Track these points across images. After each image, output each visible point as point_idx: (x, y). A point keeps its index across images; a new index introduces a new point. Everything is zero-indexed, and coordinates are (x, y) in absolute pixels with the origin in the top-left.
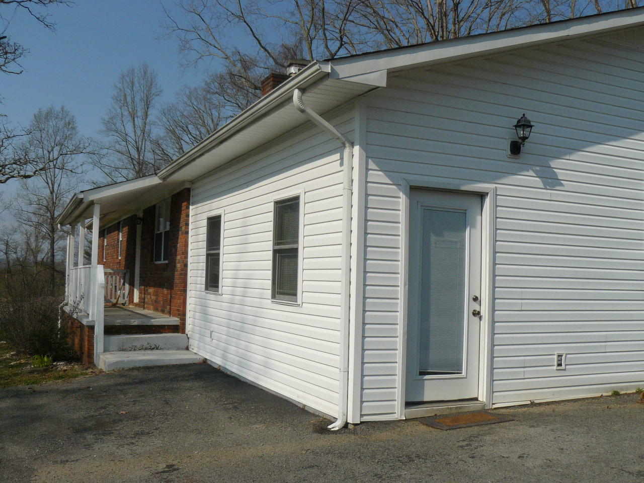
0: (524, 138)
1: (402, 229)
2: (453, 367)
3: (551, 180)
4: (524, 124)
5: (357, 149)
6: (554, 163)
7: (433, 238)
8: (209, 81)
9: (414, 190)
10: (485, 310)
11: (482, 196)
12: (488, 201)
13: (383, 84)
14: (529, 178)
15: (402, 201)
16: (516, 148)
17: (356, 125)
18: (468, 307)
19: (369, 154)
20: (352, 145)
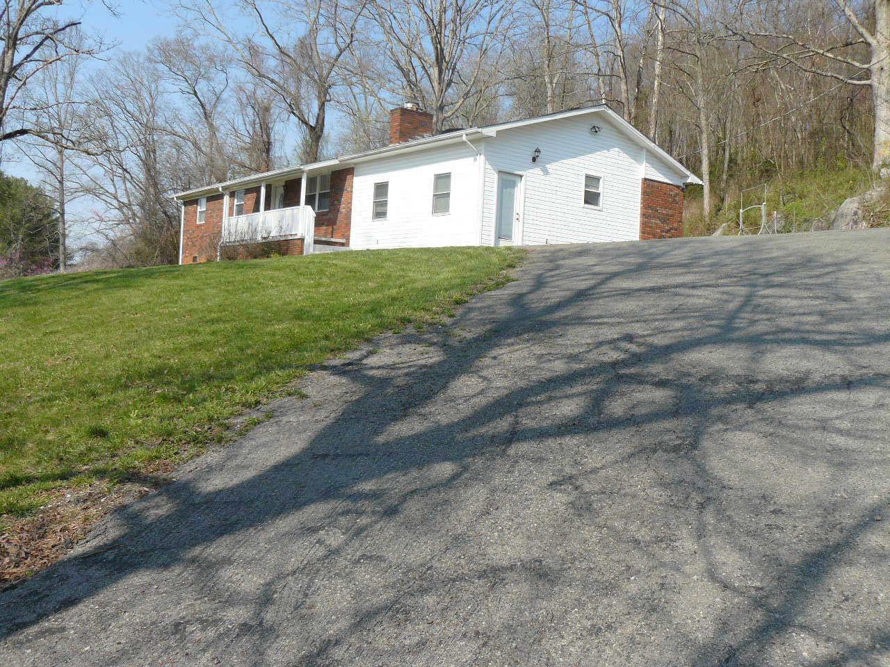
0: (538, 156)
1: (495, 185)
2: (509, 237)
3: (546, 172)
4: (538, 151)
5: (482, 157)
6: (548, 166)
7: (504, 190)
8: (151, 46)
9: (500, 172)
10: (521, 219)
11: (521, 176)
12: (523, 178)
13: (495, 136)
14: (537, 171)
15: (496, 176)
16: (534, 160)
17: (483, 146)
18: (515, 216)
19: (487, 159)
20: (480, 154)
